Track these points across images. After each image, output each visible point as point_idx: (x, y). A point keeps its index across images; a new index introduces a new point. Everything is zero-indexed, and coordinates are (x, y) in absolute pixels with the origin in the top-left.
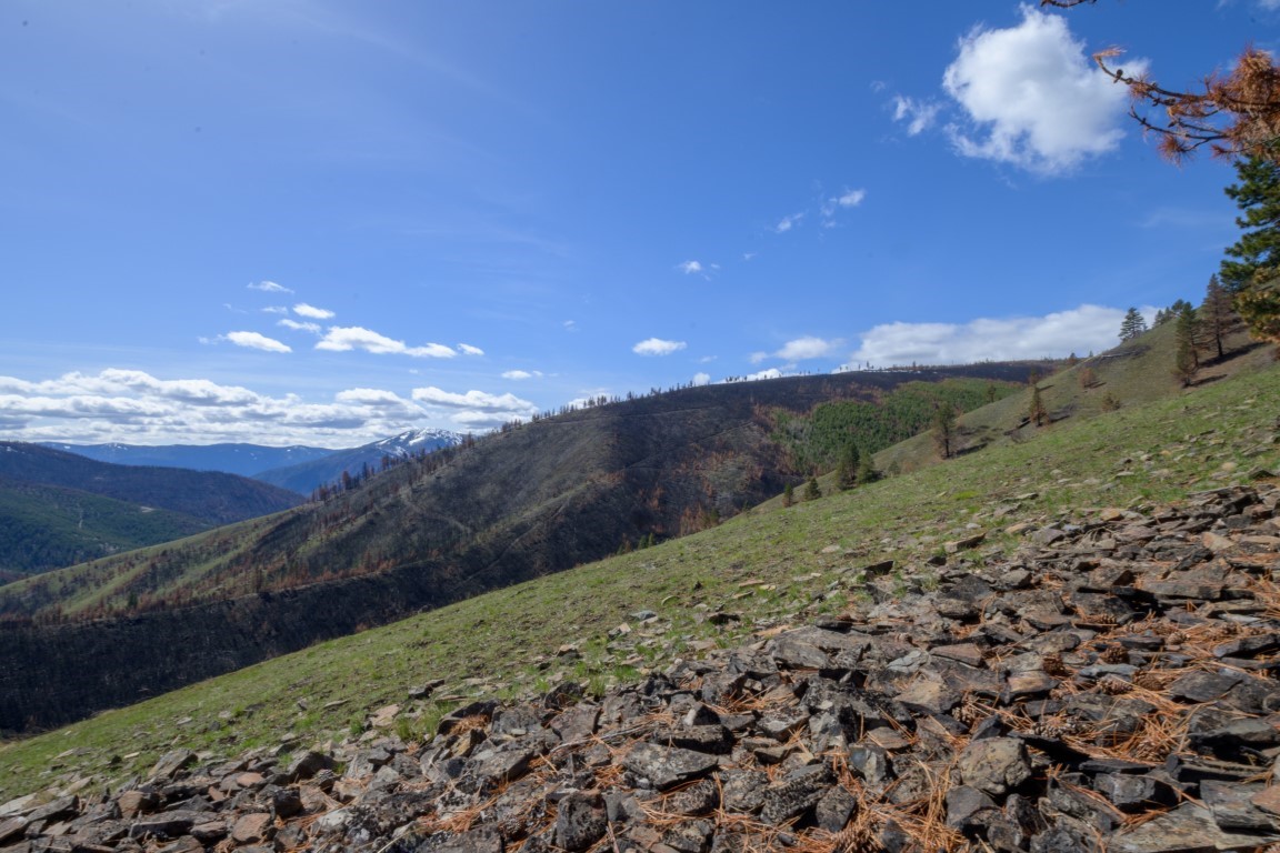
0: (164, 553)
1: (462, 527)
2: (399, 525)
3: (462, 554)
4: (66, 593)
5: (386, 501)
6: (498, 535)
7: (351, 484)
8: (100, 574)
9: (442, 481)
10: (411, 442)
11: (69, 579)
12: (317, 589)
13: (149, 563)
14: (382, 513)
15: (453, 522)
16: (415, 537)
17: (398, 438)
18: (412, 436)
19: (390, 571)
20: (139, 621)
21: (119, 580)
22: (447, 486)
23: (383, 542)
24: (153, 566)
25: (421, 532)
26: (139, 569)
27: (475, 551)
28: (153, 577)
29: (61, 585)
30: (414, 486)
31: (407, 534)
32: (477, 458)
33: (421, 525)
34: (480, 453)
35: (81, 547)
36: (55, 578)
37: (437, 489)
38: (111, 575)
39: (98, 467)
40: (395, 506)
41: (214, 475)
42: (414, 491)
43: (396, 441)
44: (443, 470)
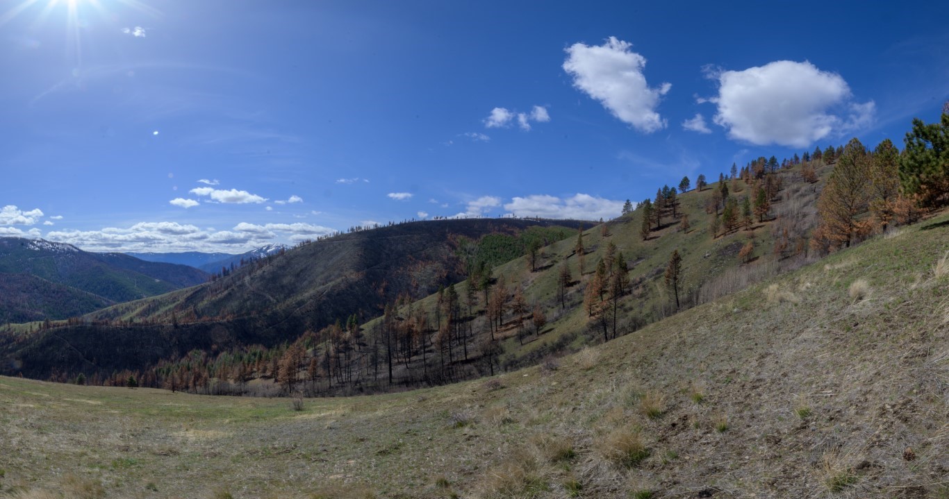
0: (154, 301)
1: (272, 299)
2: (242, 296)
3: (268, 314)
4: (123, 313)
5: (238, 283)
6: (288, 306)
7: (226, 273)
8: (133, 307)
9: (265, 273)
10: (268, 251)
11: (124, 307)
12: (197, 325)
13: (148, 304)
14: (236, 289)
15: (268, 296)
16: (248, 303)
17: (262, 249)
18: (269, 247)
19: (231, 320)
20: (130, 329)
21: (138, 310)
22: (268, 277)
23: (234, 304)
24: (149, 305)
25: (252, 301)
26: (145, 306)
27: (275, 314)
28: (149, 311)
29: (121, 309)
30: (252, 276)
31: (245, 301)
32: (284, 261)
33: (252, 297)
34: (286, 258)
35: (135, 295)
36: (122, 306)
37: (262, 278)
38: (136, 308)
39: (141, 262)
40: (242, 286)
41: (181, 266)
42: (252, 279)
43: (261, 250)
44: (267, 268)
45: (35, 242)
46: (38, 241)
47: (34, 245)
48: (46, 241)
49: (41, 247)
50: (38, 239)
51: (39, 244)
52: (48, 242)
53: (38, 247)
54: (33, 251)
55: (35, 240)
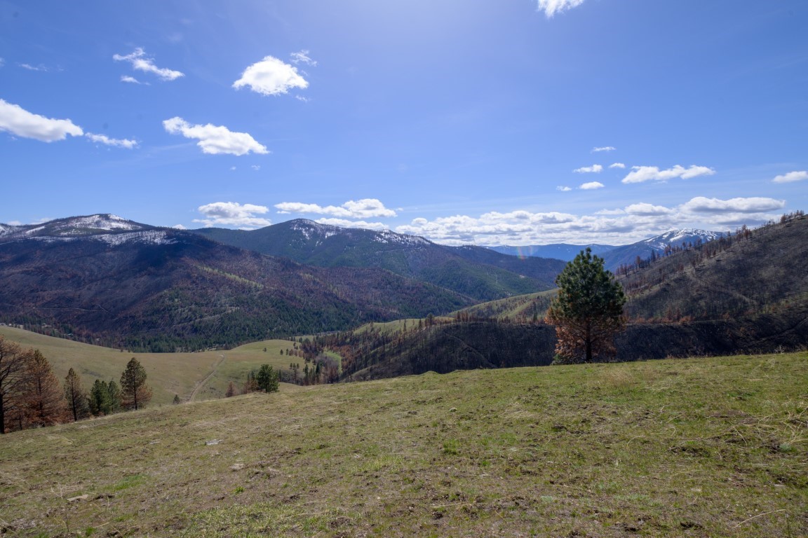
0: (538, 298)
1: (747, 300)
2: (687, 294)
3: (754, 319)
4: (499, 311)
5: (677, 275)
6: (790, 309)
7: (643, 264)
8: (511, 304)
9: (722, 263)
10: (672, 240)
11: (500, 305)
13: (532, 302)
14: (672, 284)
15: (738, 295)
16: (702, 303)
17: (661, 237)
18: (672, 235)
20: (540, 328)
21: (519, 309)
22: (728, 267)
23: (676, 304)
24: (534, 303)
25: (707, 300)
26: (528, 304)
27: (766, 319)
28: (535, 309)
29: (497, 307)
30: (697, 267)
31: (695, 300)
32: (756, 245)
33: (706, 294)
34: (759, 241)
35: (498, 292)
36: (496, 303)
37: (718, 268)
38: (516, 306)
39: (501, 256)
40: (682, 280)
42: (697, 270)
43: (660, 239)
44: (722, 255)
45: (383, 234)
46: (386, 233)
47: (381, 237)
48: (395, 233)
49: (389, 240)
50: (386, 231)
51: (386, 237)
52: (397, 234)
53: (386, 240)
54: (381, 244)
55: (382, 233)
